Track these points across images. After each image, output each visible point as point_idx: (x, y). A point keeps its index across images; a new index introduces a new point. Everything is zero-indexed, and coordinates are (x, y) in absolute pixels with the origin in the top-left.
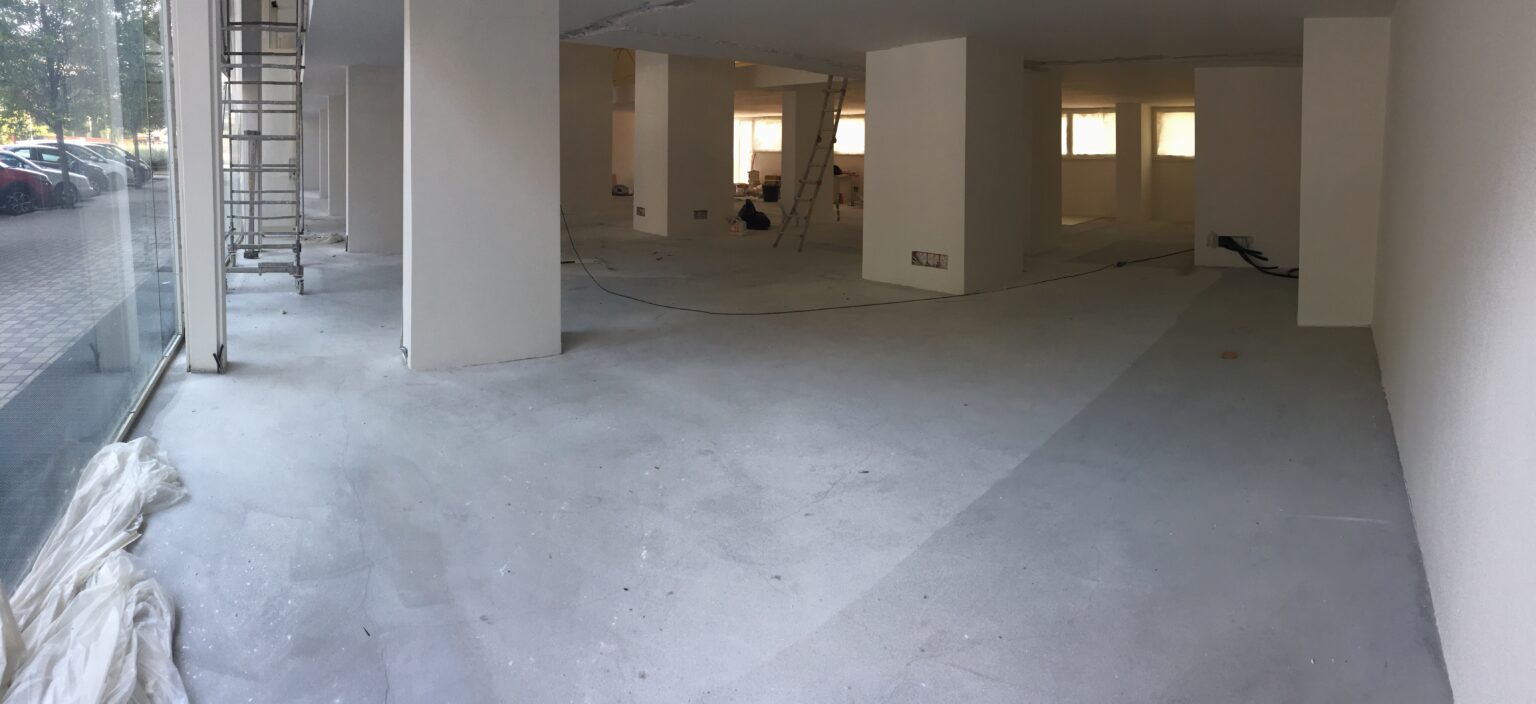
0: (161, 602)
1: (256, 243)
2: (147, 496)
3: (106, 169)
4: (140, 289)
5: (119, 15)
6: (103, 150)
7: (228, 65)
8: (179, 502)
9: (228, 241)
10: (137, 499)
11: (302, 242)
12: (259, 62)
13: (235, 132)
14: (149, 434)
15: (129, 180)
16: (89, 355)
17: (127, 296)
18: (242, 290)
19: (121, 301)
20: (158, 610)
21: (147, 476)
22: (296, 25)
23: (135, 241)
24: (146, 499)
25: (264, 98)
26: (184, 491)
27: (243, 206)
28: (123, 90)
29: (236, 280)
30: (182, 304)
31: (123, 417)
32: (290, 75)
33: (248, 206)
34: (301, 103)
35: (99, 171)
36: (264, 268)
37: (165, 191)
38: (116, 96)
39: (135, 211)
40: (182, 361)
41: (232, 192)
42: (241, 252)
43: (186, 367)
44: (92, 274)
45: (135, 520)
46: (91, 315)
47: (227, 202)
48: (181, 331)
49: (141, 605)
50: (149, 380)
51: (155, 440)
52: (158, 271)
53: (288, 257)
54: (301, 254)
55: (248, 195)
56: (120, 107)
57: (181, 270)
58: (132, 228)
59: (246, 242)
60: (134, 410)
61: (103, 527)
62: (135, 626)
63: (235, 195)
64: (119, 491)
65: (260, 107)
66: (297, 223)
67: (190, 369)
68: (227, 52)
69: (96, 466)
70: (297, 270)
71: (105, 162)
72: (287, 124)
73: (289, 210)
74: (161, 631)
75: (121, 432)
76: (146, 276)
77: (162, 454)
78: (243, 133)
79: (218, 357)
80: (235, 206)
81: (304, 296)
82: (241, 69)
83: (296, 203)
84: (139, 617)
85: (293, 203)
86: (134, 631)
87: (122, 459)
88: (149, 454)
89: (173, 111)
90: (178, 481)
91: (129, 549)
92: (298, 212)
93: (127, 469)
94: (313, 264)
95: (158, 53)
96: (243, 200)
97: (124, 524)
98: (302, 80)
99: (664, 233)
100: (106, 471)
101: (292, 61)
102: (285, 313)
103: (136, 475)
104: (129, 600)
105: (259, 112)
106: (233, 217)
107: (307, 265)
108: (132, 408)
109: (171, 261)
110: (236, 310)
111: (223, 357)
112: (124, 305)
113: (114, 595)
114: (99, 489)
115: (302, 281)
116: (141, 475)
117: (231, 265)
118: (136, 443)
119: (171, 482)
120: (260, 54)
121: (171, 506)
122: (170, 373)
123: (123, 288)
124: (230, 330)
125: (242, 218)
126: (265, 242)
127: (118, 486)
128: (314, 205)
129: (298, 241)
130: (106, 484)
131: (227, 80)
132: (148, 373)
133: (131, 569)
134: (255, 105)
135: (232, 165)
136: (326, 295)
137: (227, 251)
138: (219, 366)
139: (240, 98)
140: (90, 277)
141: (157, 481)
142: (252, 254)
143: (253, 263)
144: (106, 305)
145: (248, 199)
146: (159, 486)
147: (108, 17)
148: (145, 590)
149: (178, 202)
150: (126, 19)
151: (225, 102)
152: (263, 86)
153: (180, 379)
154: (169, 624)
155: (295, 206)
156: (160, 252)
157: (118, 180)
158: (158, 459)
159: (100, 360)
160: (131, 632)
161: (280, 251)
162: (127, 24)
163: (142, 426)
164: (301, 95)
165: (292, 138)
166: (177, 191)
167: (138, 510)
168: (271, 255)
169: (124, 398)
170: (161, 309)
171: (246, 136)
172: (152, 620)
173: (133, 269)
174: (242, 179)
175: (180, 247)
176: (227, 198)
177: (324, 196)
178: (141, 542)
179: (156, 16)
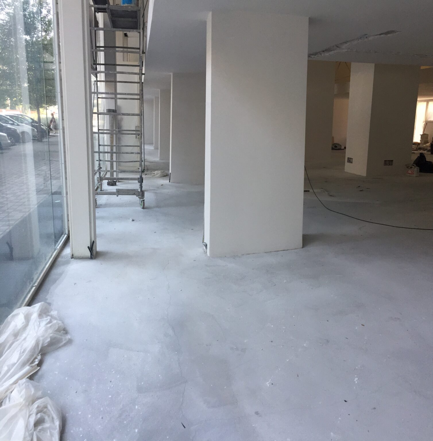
0: (52, 412)
1: (115, 176)
2: (43, 341)
3: (19, 130)
4: (41, 206)
5: (28, 38)
6: (17, 118)
7: (96, 71)
8: (65, 345)
9: (97, 175)
10: (37, 344)
11: (143, 176)
12: (115, 69)
13: (101, 110)
14: (45, 300)
15: (33, 136)
16: (6, 249)
17: (32, 210)
18: (106, 206)
19: (27, 214)
20: (51, 418)
21: (44, 329)
22: (139, 49)
23: (38, 175)
24: (43, 344)
25: (118, 91)
26: (68, 337)
27: (106, 154)
28: (29, 82)
29: (102, 199)
30: (68, 215)
31: (28, 290)
32: (136, 78)
33: (109, 154)
34: (142, 94)
35: (15, 131)
36: (119, 192)
37: (56, 144)
38: (26, 85)
39: (37, 156)
40: (67, 251)
41: (99, 145)
42: (105, 182)
43: (70, 256)
44: (8, 196)
45: (36, 358)
46: (7, 223)
47: (96, 152)
48: (67, 232)
49: (39, 415)
50: (46, 264)
51: (49, 304)
52: (53, 194)
53: (135, 185)
54: (144, 184)
55: (109, 147)
56: (27, 92)
57: (67, 194)
58: (35, 167)
59: (108, 175)
60: (36, 284)
61: (14, 364)
62: (35, 430)
63: (101, 147)
64: (25, 339)
65: (116, 96)
66: (141, 165)
67: (73, 257)
68: (94, 63)
69: (9, 323)
70: (141, 194)
71: (18, 125)
72: (133, 106)
73: (137, 157)
74: (53, 431)
75: (27, 299)
76: (44, 197)
77: (54, 313)
78: (106, 112)
79: (91, 248)
80: (101, 154)
81: (145, 210)
82: (104, 74)
83: (141, 153)
84: (37, 423)
85: (138, 153)
86: (35, 433)
87: (27, 318)
88: (45, 313)
89: (62, 97)
90: (65, 331)
91: (31, 378)
92: (141, 159)
93: (31, 323)
94: (151, 190)
95: (52, 62)
96: (106, 151)
97: (28, 360)
98: (143, 81)
99: (364, 174)
100: (16, 326)
101: (136, 70)
102: (133, 220)
103: (36, 328)
104: (31, 413)
105: (116, 99)
106: (100, 160)
107: (146, 191)
108: (34, 283)
109: (60, 187)
110: (102, 218)
111: (94, 248)
112: (29, 216)
113: (21, 410)
114: (12, 339)
115: (144, 201)
116: (40, 328)
117: (99, 190)
118: (37, 307)
119: (60, 332)
120: (115, 65)
121: (60, 347)
122: (60, 259)
123: (29, 205)
124: (98, 231)
125: (106, 161)
126: (121, 176)
127: (24, 335)
128: (151, 153)
129: (141, 176)
130: (16, 335)
131: (95, 79)
132: (46, 260)
133: (33, 391)
134: (113, 95)
135: (99, 130)
136: (158, 209)
137: (96, 181)
138: (91, 254)
139: (103, 91)
140: (7, 198)
141: (50, 331)
142: (112, 183)
143: (113, 189)
144: (18, 216)
145: (109, 151)
146: (51, 335)
147: (21, 39)
148: (42, 405)
149: (65, 152)
150: (33, 40)
151: (94, 93)
152: (118, 84)
153: (67, 263)
154: (58, 427)
155: (139, 155)
156: (54, 182)
157: (26, 136)
158: (52, 316)
159: (14, 252)
160: (32, 435)
161: (130, 181)
162: (33, 43)
163: (41, 295)
164: (142, 91)
165: (137, 115)
166: (64, 145)
167: (37, 351)
168: (124, 184)
169: (29, 277)
170: (54, 218)
171: (107, 113)
172: (47, 425)
173: (35, 193)
174: (106, 139)
175: (66, 179)
176: (96, 149)
177: (156, 148)
178: (40, 373)
179: (51, 39)
